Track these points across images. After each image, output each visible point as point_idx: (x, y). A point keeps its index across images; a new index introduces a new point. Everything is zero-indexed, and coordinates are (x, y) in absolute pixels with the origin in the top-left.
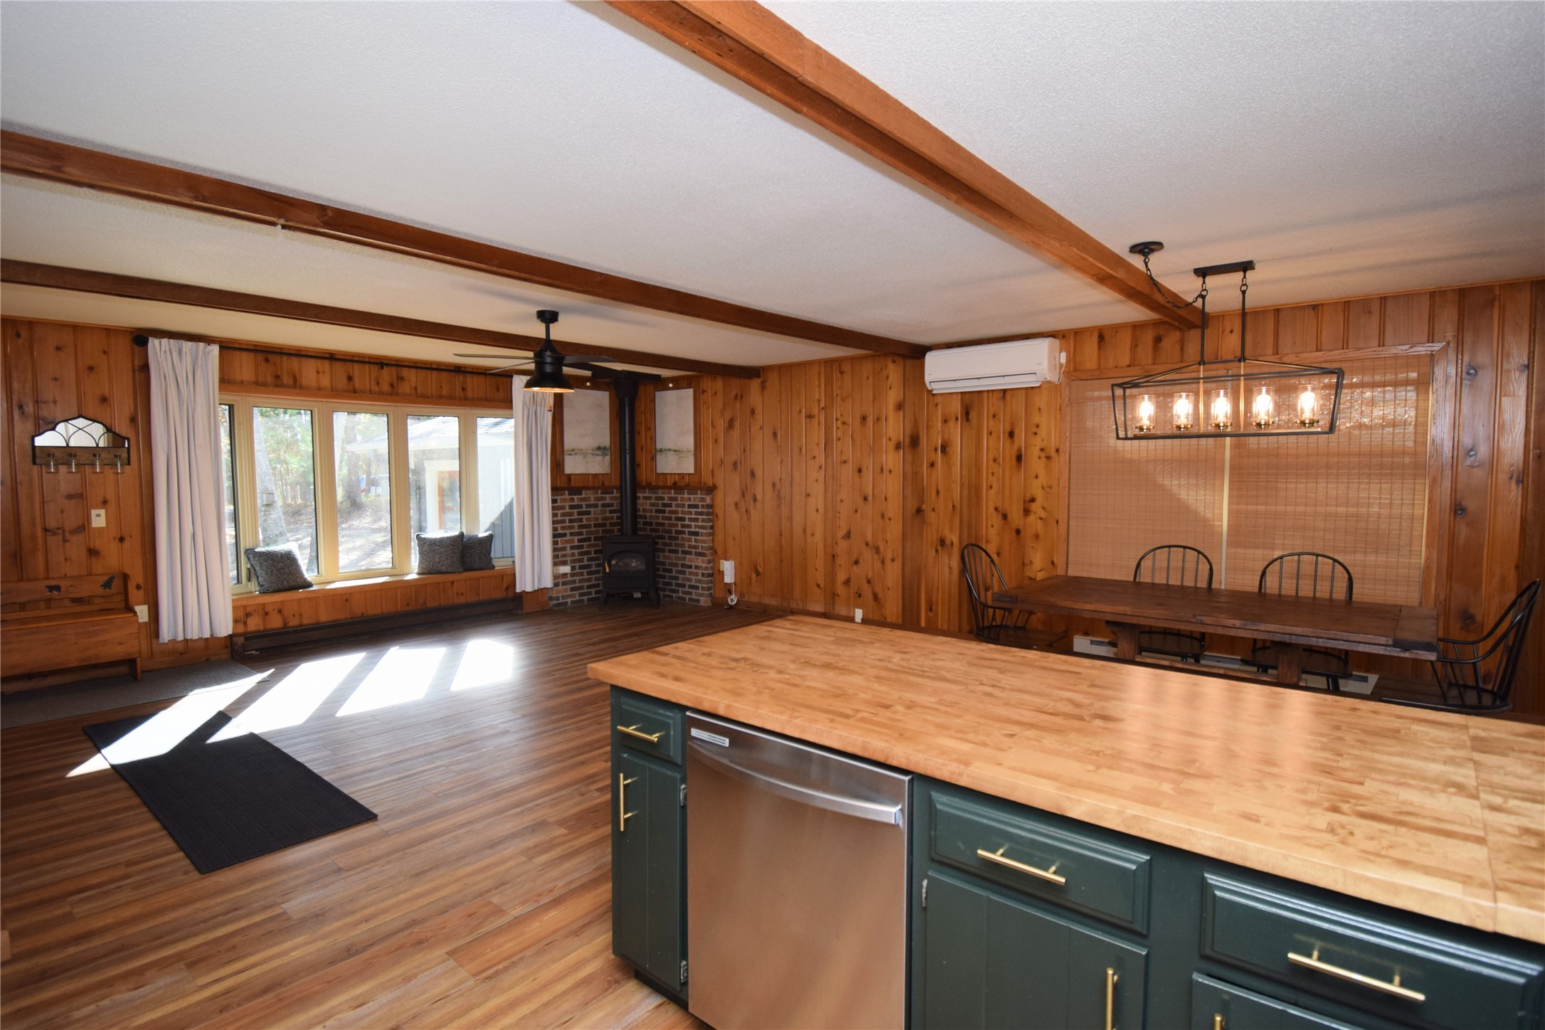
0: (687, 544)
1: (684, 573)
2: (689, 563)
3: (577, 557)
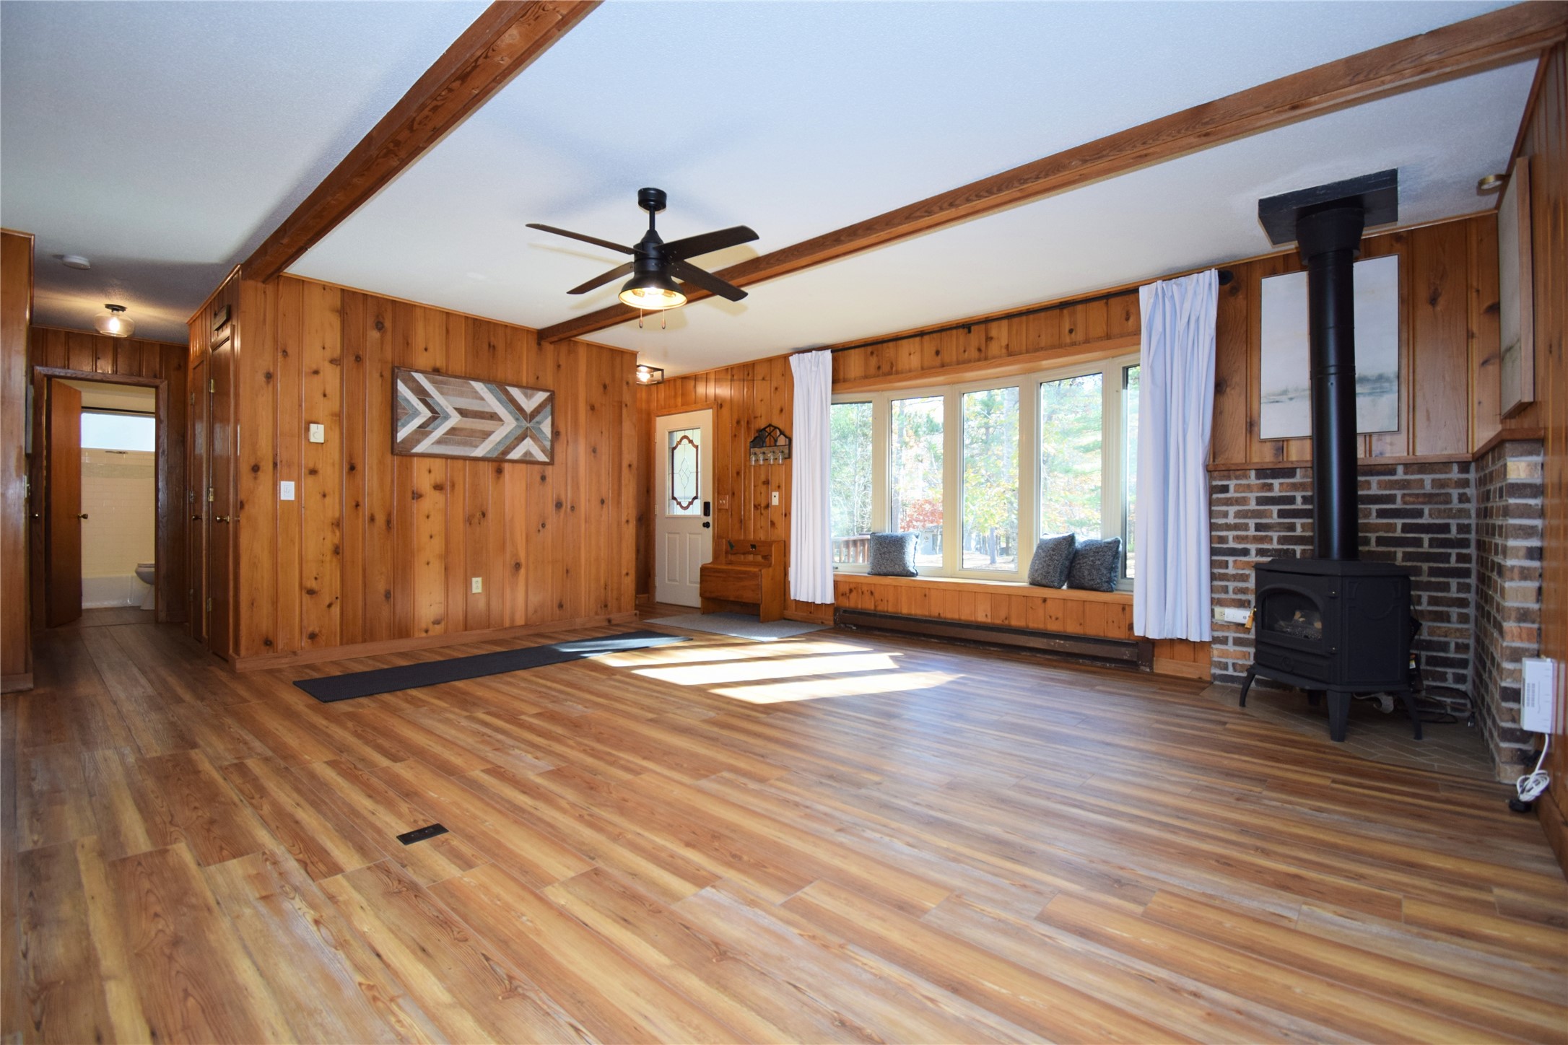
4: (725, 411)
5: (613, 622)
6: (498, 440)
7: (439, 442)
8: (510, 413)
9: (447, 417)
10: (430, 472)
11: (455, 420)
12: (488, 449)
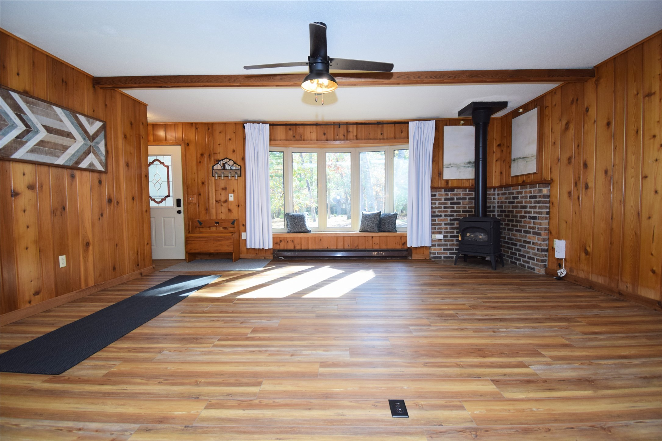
0: (527, 225)
1: (524, 247)
2: (529, 240)
3: (449, 230)
4: (192, 148)
5: (143, 274)
6: (73, 152)
7: (32, 151)
8: (80, 134)
9: (37, 132)
10: (24, 175)
11: (43, 135)
12: (67, 159)
